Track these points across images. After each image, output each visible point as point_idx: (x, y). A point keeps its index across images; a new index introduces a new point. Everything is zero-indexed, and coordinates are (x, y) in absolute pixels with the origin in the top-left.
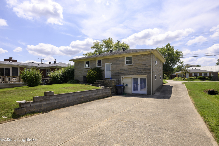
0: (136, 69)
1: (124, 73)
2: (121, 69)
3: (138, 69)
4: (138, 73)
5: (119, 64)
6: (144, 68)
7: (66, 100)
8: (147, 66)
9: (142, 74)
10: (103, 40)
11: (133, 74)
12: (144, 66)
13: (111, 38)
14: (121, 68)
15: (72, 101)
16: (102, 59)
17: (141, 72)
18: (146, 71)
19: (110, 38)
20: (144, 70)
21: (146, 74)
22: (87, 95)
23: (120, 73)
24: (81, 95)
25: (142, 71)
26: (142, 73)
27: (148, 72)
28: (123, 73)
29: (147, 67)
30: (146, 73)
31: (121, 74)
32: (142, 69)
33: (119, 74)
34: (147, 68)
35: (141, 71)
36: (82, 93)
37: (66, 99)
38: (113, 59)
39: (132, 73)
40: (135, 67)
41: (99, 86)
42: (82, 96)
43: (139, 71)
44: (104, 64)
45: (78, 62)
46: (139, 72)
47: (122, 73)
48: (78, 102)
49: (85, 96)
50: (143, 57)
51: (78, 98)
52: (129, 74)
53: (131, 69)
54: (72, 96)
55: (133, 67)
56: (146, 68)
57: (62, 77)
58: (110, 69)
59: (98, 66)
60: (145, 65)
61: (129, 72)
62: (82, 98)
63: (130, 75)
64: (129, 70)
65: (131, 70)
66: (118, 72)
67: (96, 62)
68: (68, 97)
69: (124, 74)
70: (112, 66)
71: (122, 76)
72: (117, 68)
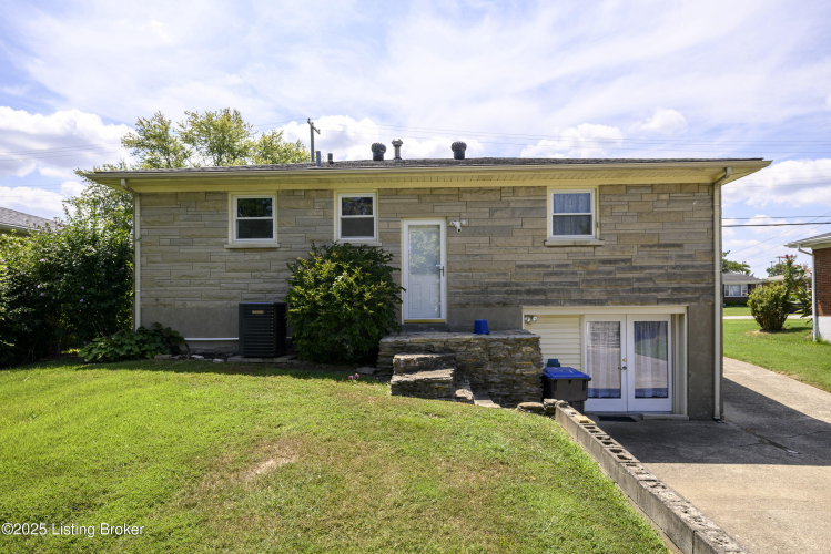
0: (623, 270)
1: (543, 292)
2: (521, 267)
3: (635, 268)
4: (633, 290)
5: (506, 231)
6: (673, 263)
8: (690, 256)
9: (659, 301)
10: (194, 115)
11: (604, 297)
12: (673, 252)
13: (237, 113)
14: (524, 258)
16: (383, 193)
17: (651, 285)
18: (684, 284)
19: (231, 114)
20: (670, 277)
21: (685, 300)
23: (517, 292)
25: (662, 283)
26: (661, 295)
27: (696, 289)
28: (536, 292)
29: (686, 262)
30: (684, 295)
31: (525, 297)
32: (662, 267)
33: (507, 292)
34: (688, 267)
35: (651, 279)
38: (468, 197)
39: (597, 293)
40: (618, 255)
41: (459, 393)
43: (639, 280)
44: (393, 225)
45: (163, 195)
46: (641, 285)
47: (529, 292)
50: (665, 197)
52: (575, 296)
53: (592, 267)
55: (602, 254)
56: (683, 267)
57: (13, 305)
58: (443, 263)
59: (345, 233)
60: (679, 246)
61: (576, 284)
63: (586, 302)
64: (574, 273)
65: (589, 273)
66: (501, 279)
67: (330, 205)
69: (542, 296)
70: (456, 240)
71: (527, 310)
72: (496, 257)
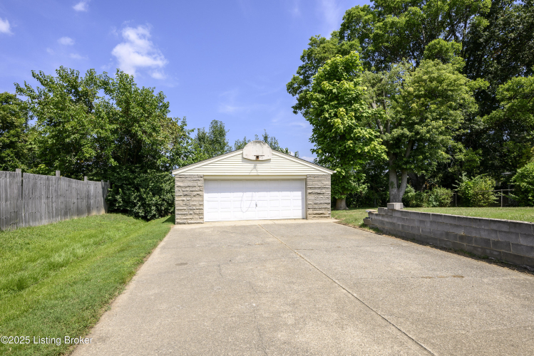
7: (419, 228)
15: (432, 235)
22: (484, 235)
24: (457, 226)
36: (462, 223)
37: (416, 224)
42: (462, 233)
48: (448, 243)
49: (474, 234)
51: (447, 234)
54: (431, 222)
62: (462, 238)
68: (421, 222)
